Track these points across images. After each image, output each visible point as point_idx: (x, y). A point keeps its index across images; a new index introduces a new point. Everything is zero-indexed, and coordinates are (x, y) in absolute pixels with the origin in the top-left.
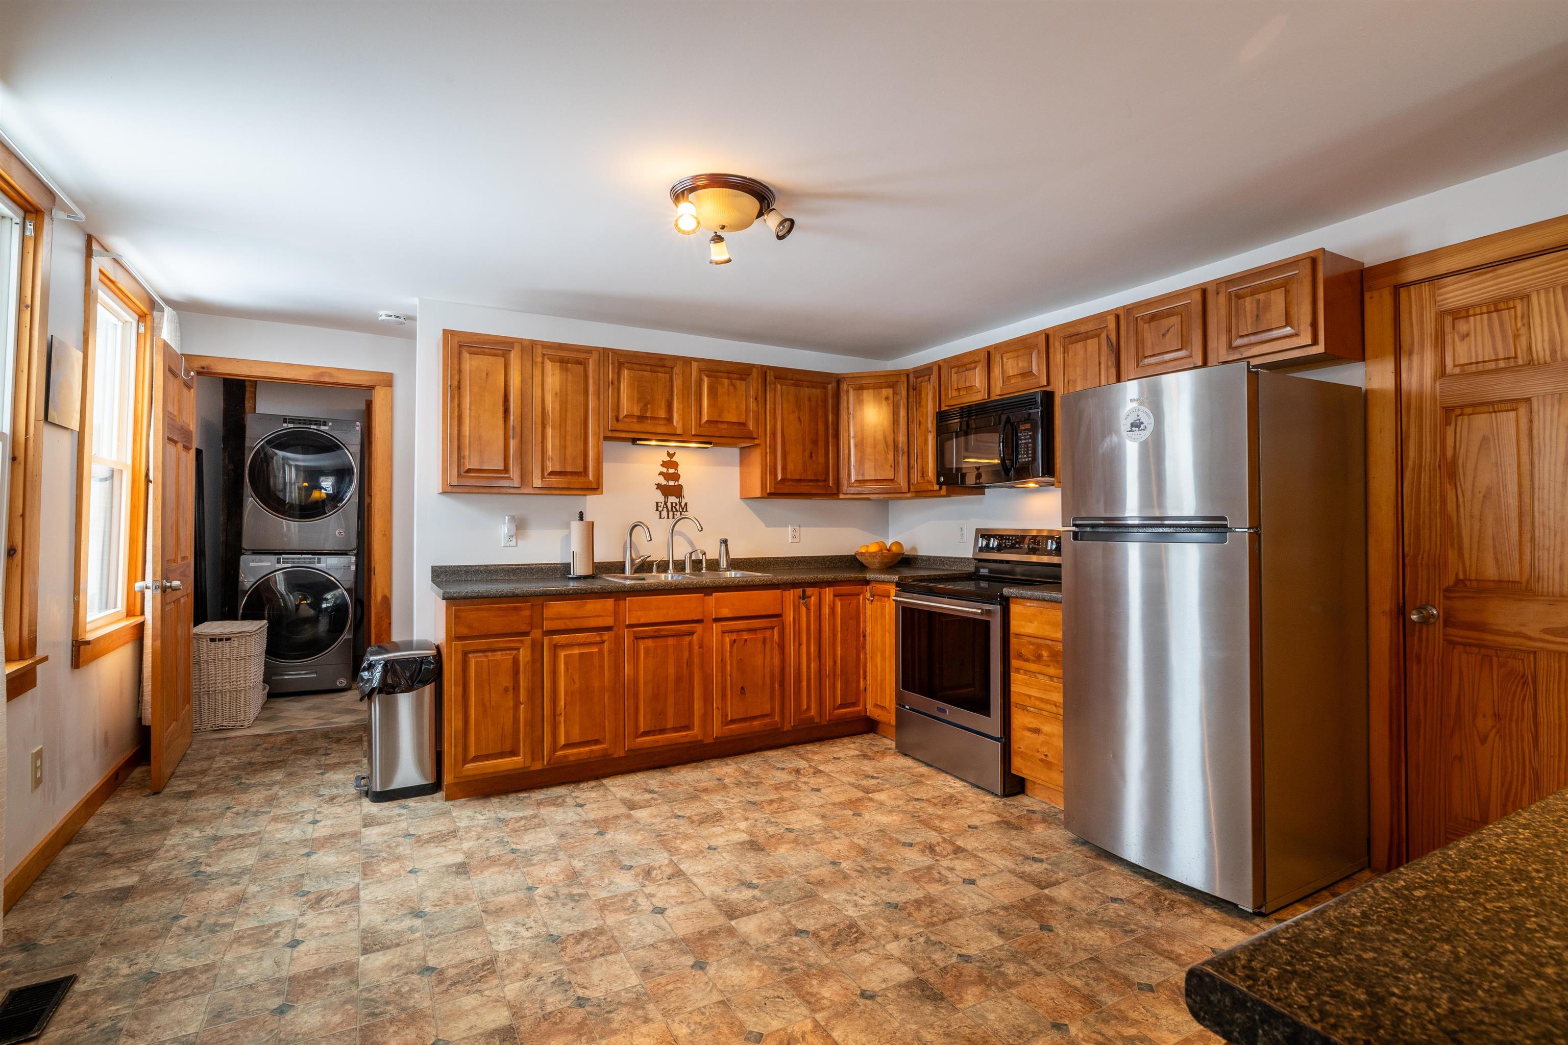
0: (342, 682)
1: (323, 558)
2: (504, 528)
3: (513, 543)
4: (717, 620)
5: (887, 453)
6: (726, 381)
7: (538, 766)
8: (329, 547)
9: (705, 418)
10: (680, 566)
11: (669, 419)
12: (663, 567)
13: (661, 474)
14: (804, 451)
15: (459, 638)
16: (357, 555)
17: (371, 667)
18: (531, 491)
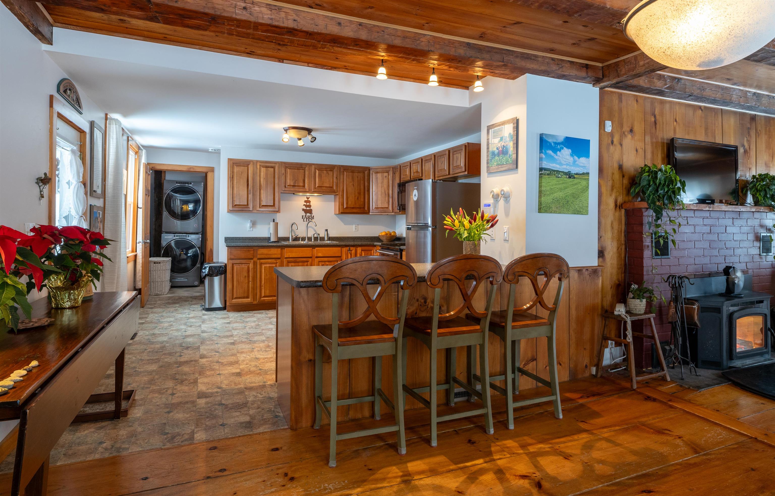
0: (196, 283)
1: (190, 235)
2: (248, 225)
3: (252, 230)
4: (317, 257)
5: (385, 197)
6: (325, 172)
7: (255, 303)
8: (191, 231)
9: (317, 185)
10: (310, 239)
11: (304, 186)
12: (303, 239)
13: (304, 205)
14: (355, 196)
15: (231, 259)
16: (202, 234)
17: (205, 268)
18: (256, 212)
